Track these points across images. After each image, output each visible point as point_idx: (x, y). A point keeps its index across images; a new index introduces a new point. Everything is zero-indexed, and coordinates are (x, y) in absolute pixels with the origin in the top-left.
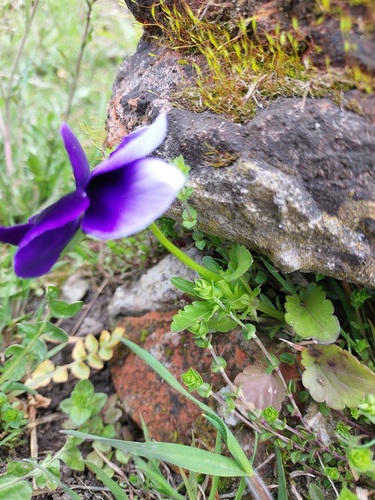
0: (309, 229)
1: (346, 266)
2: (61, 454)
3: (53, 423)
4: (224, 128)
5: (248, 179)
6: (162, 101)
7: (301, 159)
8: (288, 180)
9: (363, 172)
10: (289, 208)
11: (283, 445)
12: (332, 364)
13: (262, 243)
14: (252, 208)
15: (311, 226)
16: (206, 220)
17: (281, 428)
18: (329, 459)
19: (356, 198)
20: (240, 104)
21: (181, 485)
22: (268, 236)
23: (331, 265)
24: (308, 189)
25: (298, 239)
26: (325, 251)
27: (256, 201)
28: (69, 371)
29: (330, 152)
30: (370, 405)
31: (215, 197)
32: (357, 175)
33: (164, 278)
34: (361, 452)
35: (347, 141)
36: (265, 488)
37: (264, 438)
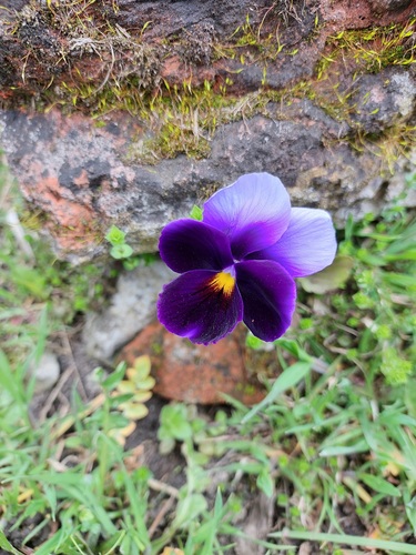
6: (119, 169)
7: (263, 165)
9: (303, 154)
20: (193, 145)
29: (281, 152)
35: (289, 141)
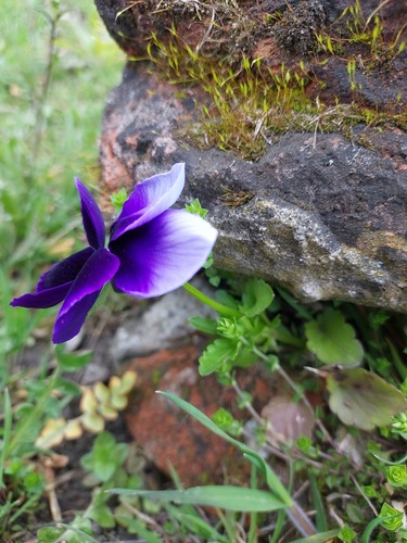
0: (330, 261)
1: (367, 293)
2: (90, 512)
3: (71, 482)
4: (237, 167)
5: (266, 217)
6: (165, 140)
7: (317, 195)
8: (305, 216)
9: (378, 204)
10: (309, 243)
11: (317, 472)
12: (357, 386)
13: (281, 277)
14: (271, 245)
15: (332, 258)
16: (222, 257)
17: (314, 455)
18: (363, 478)
19: (373, 229)
20: (248, 141)
21: (218, 525)
22: (288, 270)
23: (352, 293)
24: (326, 223)
25: (318, 271)
26: (346, 280)
27: (274, 237)
28: (81, 425)
29: (346, 187)
30: (403, 423)
31: (232, 235)
32: (372, 207)
33: (171, 315)
34: (398, 468)
36: (304, 515)
37: (298, 467)
